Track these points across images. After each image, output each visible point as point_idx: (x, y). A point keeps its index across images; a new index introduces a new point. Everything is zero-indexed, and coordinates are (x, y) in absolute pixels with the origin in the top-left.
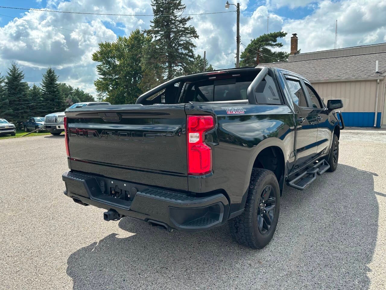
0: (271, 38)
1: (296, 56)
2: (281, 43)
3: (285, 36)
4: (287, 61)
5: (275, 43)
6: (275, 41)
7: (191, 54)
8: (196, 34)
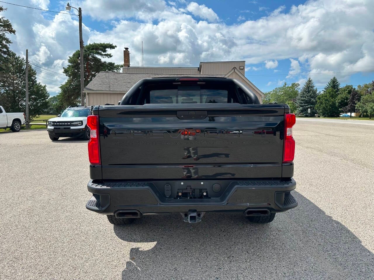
0: (102, 48)
1: (129, 68)
2: (111, 54)
3: (114, 48)
4: (115, 72)
5: (104, 53)
6: (105, 51)
7: (5, 50)
8: (12, 29)
